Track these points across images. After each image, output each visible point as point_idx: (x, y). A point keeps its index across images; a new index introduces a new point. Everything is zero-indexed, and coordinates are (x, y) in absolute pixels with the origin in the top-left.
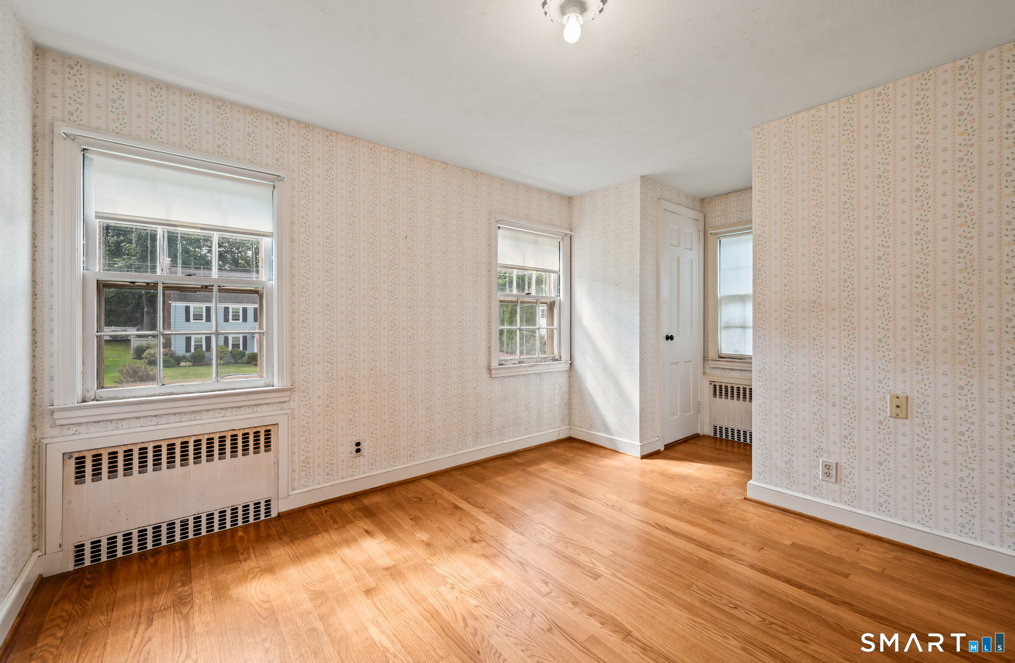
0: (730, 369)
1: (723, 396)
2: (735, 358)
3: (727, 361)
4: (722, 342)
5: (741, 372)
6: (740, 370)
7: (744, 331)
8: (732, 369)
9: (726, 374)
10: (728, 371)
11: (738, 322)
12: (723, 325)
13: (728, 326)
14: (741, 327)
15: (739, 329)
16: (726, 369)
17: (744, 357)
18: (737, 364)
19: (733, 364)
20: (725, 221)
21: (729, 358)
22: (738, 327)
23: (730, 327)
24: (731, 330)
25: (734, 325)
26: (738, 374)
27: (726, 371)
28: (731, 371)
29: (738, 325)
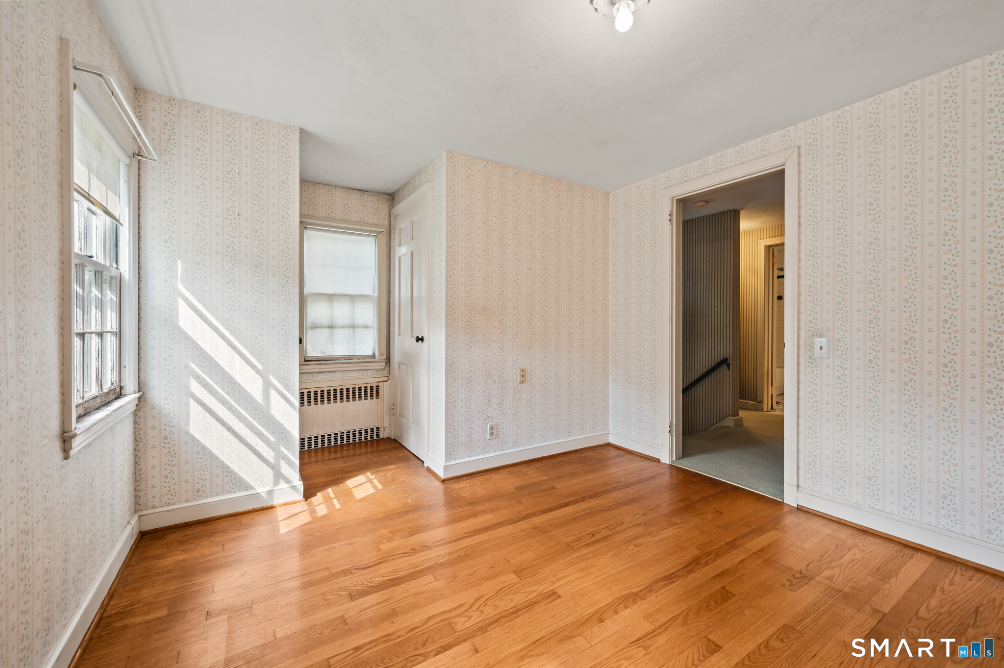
0: (318, 373)
1: (312, 402)
2: (321, 360)
3: (317, 364)
4: (308, 344)
5: (330, 374)
6: (329, 372)
7: (332, 332)
8: (321, 372)
9: (314, 378)
10: (316, 374)
11: (325, 321)
12: (308, 326)
13: (315, 326)
14: (329, 327)
15: (327, 330)
16: (314, 372)
17: (332, 358)
18: (327, 366)
19: (323, 366)
20: (313, 212)
21: (315, 361)
22: (326, 327)
23: (317, 327)
24: (318, 331)
25: (322, 326)
26: (328, 376)
27: (314, 375)
28: (319, 374)
29: (326, 326)
